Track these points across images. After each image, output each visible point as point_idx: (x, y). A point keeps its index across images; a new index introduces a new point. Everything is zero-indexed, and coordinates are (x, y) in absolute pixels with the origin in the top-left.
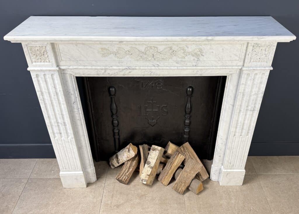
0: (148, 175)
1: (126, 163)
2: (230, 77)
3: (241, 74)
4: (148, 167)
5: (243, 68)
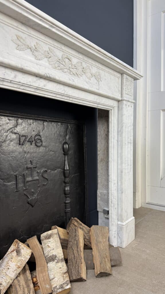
0: (66, 273)
1: (16, 281)
2: (112, 110)
3: (120, 107)
4: (56, 263)
5: (123, 99)
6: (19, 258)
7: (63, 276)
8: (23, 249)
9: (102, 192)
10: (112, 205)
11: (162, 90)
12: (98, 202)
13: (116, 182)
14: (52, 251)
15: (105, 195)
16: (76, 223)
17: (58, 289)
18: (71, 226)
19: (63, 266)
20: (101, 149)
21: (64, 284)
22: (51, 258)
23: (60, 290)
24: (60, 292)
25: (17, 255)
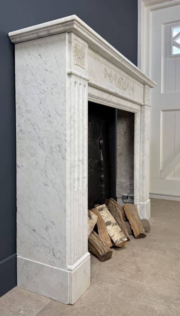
0: (121, 231)
2: (137, 113)
3: (142, 110)
4: (113, 226)
5: (145, 104)
6: (91, 221)
7: (120, 234)
8: (93, 214)
9: (121, 181)
10: (137, 189)
11: (162, 92)
12: (117, 189)
13: (139, 170)
14: (106, 219)
15: (123, 183)
16: (113, 202)
17: (119, 241)
18: (110, 204)
19: (118, 228)
20: (119, 145)
21: (122, 238)
22: (107, 223)
23: (121, 242)
24: (121, 243)
25: (90, 218)
